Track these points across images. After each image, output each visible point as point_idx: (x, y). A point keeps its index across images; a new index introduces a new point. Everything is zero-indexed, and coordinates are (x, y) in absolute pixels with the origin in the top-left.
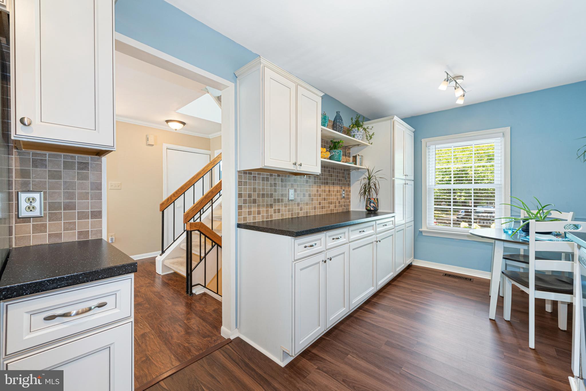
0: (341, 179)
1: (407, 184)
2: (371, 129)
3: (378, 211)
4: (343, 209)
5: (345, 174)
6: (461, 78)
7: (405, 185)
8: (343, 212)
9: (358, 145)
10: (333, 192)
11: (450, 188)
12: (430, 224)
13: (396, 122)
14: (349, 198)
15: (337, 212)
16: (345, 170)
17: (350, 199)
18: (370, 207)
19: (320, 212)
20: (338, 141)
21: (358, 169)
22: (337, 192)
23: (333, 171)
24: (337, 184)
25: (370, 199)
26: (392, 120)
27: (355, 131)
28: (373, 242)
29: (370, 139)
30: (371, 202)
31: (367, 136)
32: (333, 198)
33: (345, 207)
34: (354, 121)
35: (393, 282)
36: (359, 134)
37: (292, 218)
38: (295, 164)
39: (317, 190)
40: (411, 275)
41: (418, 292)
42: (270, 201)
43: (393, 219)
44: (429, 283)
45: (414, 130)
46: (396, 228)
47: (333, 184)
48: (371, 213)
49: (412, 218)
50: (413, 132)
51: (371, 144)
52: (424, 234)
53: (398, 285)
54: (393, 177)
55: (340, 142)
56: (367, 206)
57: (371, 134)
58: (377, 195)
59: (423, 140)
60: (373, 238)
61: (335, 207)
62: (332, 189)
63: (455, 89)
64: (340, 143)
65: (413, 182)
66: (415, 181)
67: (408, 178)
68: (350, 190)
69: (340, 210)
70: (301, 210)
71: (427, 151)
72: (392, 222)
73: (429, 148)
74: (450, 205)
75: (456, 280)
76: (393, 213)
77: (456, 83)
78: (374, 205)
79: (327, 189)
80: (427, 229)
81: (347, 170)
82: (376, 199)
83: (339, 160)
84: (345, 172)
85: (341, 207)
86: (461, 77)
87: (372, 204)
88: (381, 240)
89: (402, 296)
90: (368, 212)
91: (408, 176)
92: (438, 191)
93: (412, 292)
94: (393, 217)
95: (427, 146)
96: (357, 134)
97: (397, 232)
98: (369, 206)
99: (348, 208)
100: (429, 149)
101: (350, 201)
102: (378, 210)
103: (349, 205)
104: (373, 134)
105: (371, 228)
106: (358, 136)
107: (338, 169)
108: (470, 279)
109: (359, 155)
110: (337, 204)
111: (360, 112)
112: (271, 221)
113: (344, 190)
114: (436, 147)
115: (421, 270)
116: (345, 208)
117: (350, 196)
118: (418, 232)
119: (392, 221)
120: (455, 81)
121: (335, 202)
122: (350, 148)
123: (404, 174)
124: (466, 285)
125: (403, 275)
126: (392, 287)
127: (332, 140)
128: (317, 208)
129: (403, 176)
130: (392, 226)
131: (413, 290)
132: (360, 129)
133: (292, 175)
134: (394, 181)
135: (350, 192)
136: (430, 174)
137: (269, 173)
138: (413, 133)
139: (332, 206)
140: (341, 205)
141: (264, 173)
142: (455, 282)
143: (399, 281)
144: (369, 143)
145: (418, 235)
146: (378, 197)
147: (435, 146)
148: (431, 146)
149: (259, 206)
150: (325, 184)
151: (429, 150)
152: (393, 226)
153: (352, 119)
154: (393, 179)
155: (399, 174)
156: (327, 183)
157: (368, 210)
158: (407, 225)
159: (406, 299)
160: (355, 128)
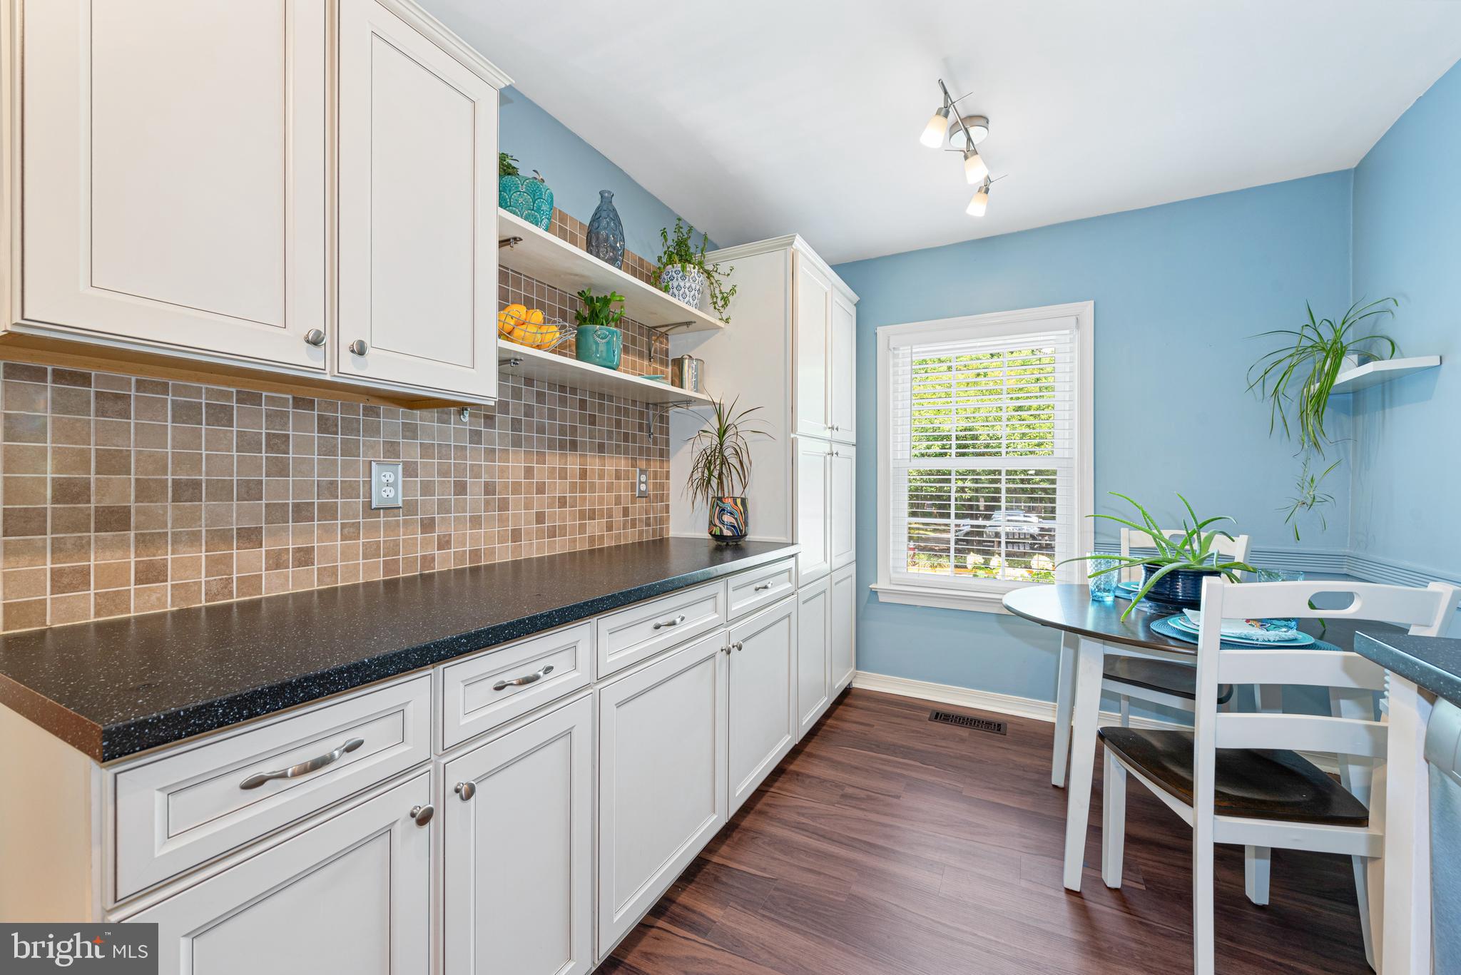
0: (634, 436)
1: (837, 454)
2: (728, 275)
4: (641, 533)
5: (648, 419)
6: (983, 122)
7: (828, 457)
8: (640, 544)
9: (688, 324)
10: (601, 477)
11: (950, 469)
12: (899, 570)
13: (800, 255)
14: (663, 498)
15: (616, 546)
16: (648, 404)
17: (668, 500)
18: (721, 526)
19: (539, 549)
20: (606, 297)
21: (688, 401)
22: (618, 477)
23: (601, 405)
24: (618, 450)
25: (720, 499)
27: (675, 275)
28: (713, 656)
29: (722, 306)
30: (723, 510)
31: (713, 296)
32: (599, 498)
33: (648, 525)
34: (670, 242)
35: (791, 763)
36: (687, 285)
37: (391, 585)
38: (316, 342)
39: (529, 472)
40: (846, 726)
41: (863, 794)
42: (235, 514)
44: (894, 753)
45: (856, 298)
46: (799, 591)
47: (601, 448)
48: (727, 544)
49: (852, 555)
50: (855, 305)
51: (727, 321)
52: (882, 598)
53: (807, 772)
54: (793, 429)
55: (610, 300)
56: (712, 524)
57: (726, 289)
58: (744, 489)
59: (880, 330)
60: (716, 642)
61: (610, 528)
62: (593, 463)
63: (966, 158)
64: (612, 303)
65: (854, 448)
66: (858, 445)
67: (837, 435)
68: (668, 472)
69: (630, 536)
70: (444, 543)
71: (891, 363)
72: (787, 574)
73: (896, 352)
74: (948, 516)
75: (963, 732)
76: (793, 544)
78: (734, 521)
79: (573, 463)
80: (890, 583)
81: (656, 405)
82: (739, 501)
83: (609, 364)
84: (648, 413)
85: (633, 526)
86: (982, 119)
87: (727, 518)
88: (744, 641)
89: (811, 823)
90: (715, 543)
91: (837, 429)
92: (918, 478)
93: (844, 796)
94: (793, 556)
95: (891, 347)
96: (682, 284)
97: (804, 602)
98: (717, 522)
99: (661, 529)
101: (667, 506)
102: (745, 535)
103: (663, 521)
104: (733, 291)
105: (710, 604)
106: (684, 293)
107: (619, 398)
109: (690, 357)
110: (618, 518)
111: (691, 218)
112: (256, 605)
113: (642, 472)
114: (914, 350)
115: (872, 705)
116: (647, 531)
117: (668, 490)
118: (868, 593)
119: (789, 570)
121: (610, 510)
122: (665, 335)
123: (826, 422)
124: (989, 749)
125: (824, 728)
126: (787, 786)
127: (583, 291)
128: (528, 533)
129: (825, 429)
130: (787, 586)
131: (849, 790)
132: (688, 269)
133: (393, 407)
134: (793, 443)
135: (668, 478)
136: (899, 428)
137: (233, 386)
138: (855, 308)
139: (595, 527)
140: (634, 521)
141: (201, 385)
142: (962, 740)
144: (721, 319)
145: (868, 602)
146: (751, 494)
147: (912, 349)
148: (901, 349)
149: (144, 541)
150: (562, 447)
151: (896, 360)
152: (791, 585)
153: (664, 234)
154: (792, 436)
155: (809, 420)
156: (574, 446)
157: (714, 536)
158: (837, 576)
159: (823, 836)
160: (675, 265)
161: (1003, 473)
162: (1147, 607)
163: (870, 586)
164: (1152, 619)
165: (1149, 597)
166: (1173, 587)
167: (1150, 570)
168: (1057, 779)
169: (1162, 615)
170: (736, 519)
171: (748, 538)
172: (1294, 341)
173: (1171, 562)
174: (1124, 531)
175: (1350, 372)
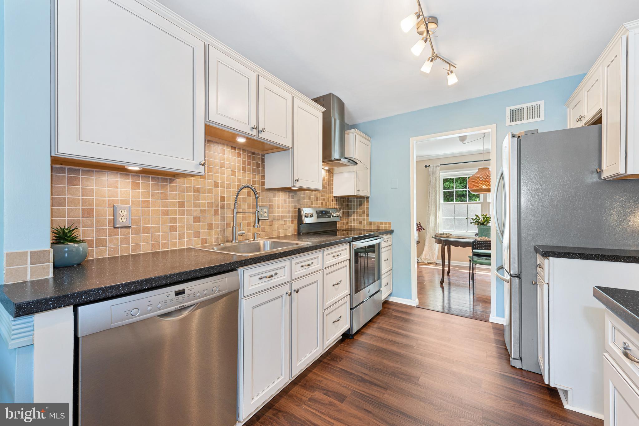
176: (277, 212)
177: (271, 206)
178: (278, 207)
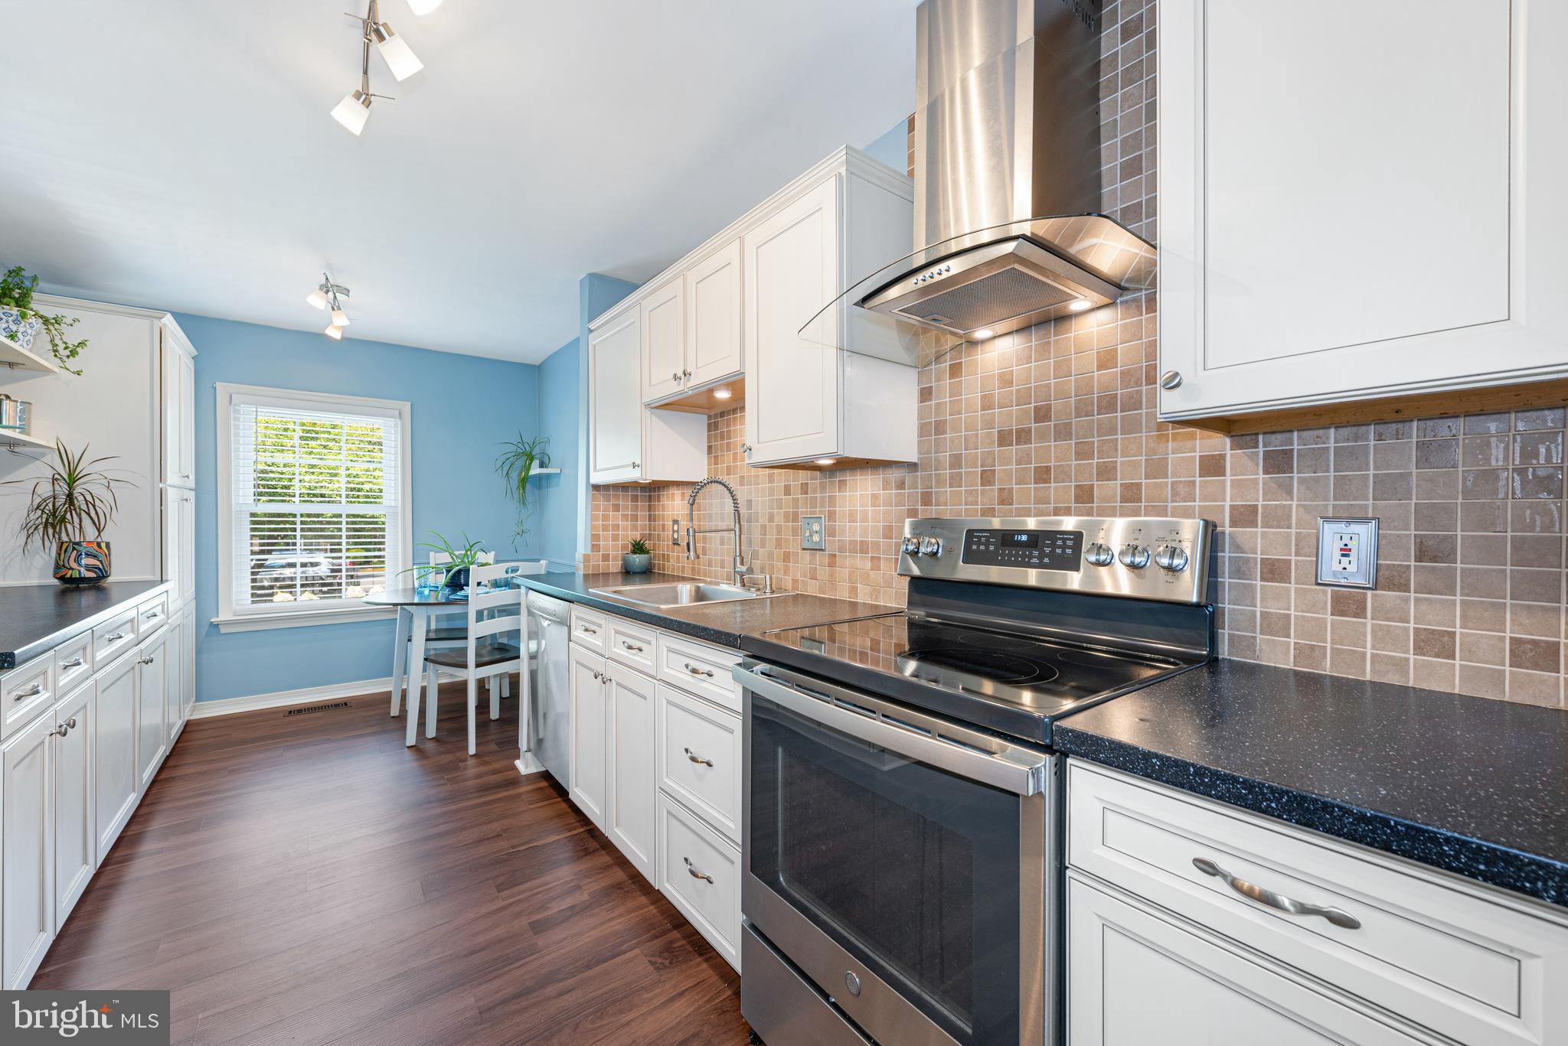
3: (109, 578)
12: (243, 602)
26: (157, 324)
43: (163, 598)
45: (195, 353)
52: (223, 630)
65: (193, 493)
75: (320, 714)
77: (335, 297)
78: (98, 563)
100: (237, 412)
108: (346, 704)
120: (335, 294)
138: (193, 362)
143: (175, 766)
148: (242, 406)
154: (161, 485)
161: (344, 516)
162: (447, 591)
163: (212, 620)
164: (449, 595)
165: (447, 586)
166: (459, 579)
167: (448, 571)
168: (395, 711)
169: (454, 592)
170: (101, 561)
171: (110, 579)
172: (514, 448)
173: (457, 566)
174: (432, 554)
175: (535, 470)
176: (850, 532)
177: (832, 515)
178: (852, 518)
